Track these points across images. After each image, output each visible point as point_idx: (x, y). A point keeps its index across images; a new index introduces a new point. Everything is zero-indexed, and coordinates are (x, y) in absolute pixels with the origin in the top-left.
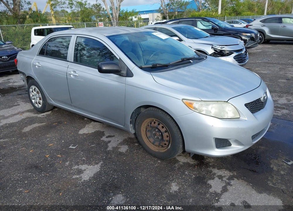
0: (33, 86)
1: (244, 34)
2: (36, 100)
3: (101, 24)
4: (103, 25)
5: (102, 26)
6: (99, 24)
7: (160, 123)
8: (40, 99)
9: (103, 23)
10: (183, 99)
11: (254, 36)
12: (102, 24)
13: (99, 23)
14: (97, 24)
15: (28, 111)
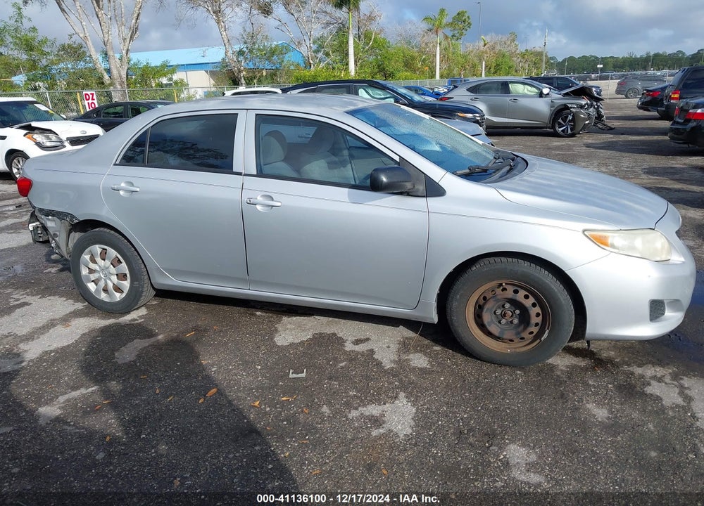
0: (97, 246)
1: (460, 114)
2: (106, 282)
3: (91, 96)
4: (95, 97)
5: (93, 99)
6: (86, 94)
7: (518, 289)
8: (122, 277)
9: (94, 92)
10: (584, 231)
11: (479, 118)
12: (93, 94)
13: (84, 93)
14: (78, 94)
15: (76, 314)
